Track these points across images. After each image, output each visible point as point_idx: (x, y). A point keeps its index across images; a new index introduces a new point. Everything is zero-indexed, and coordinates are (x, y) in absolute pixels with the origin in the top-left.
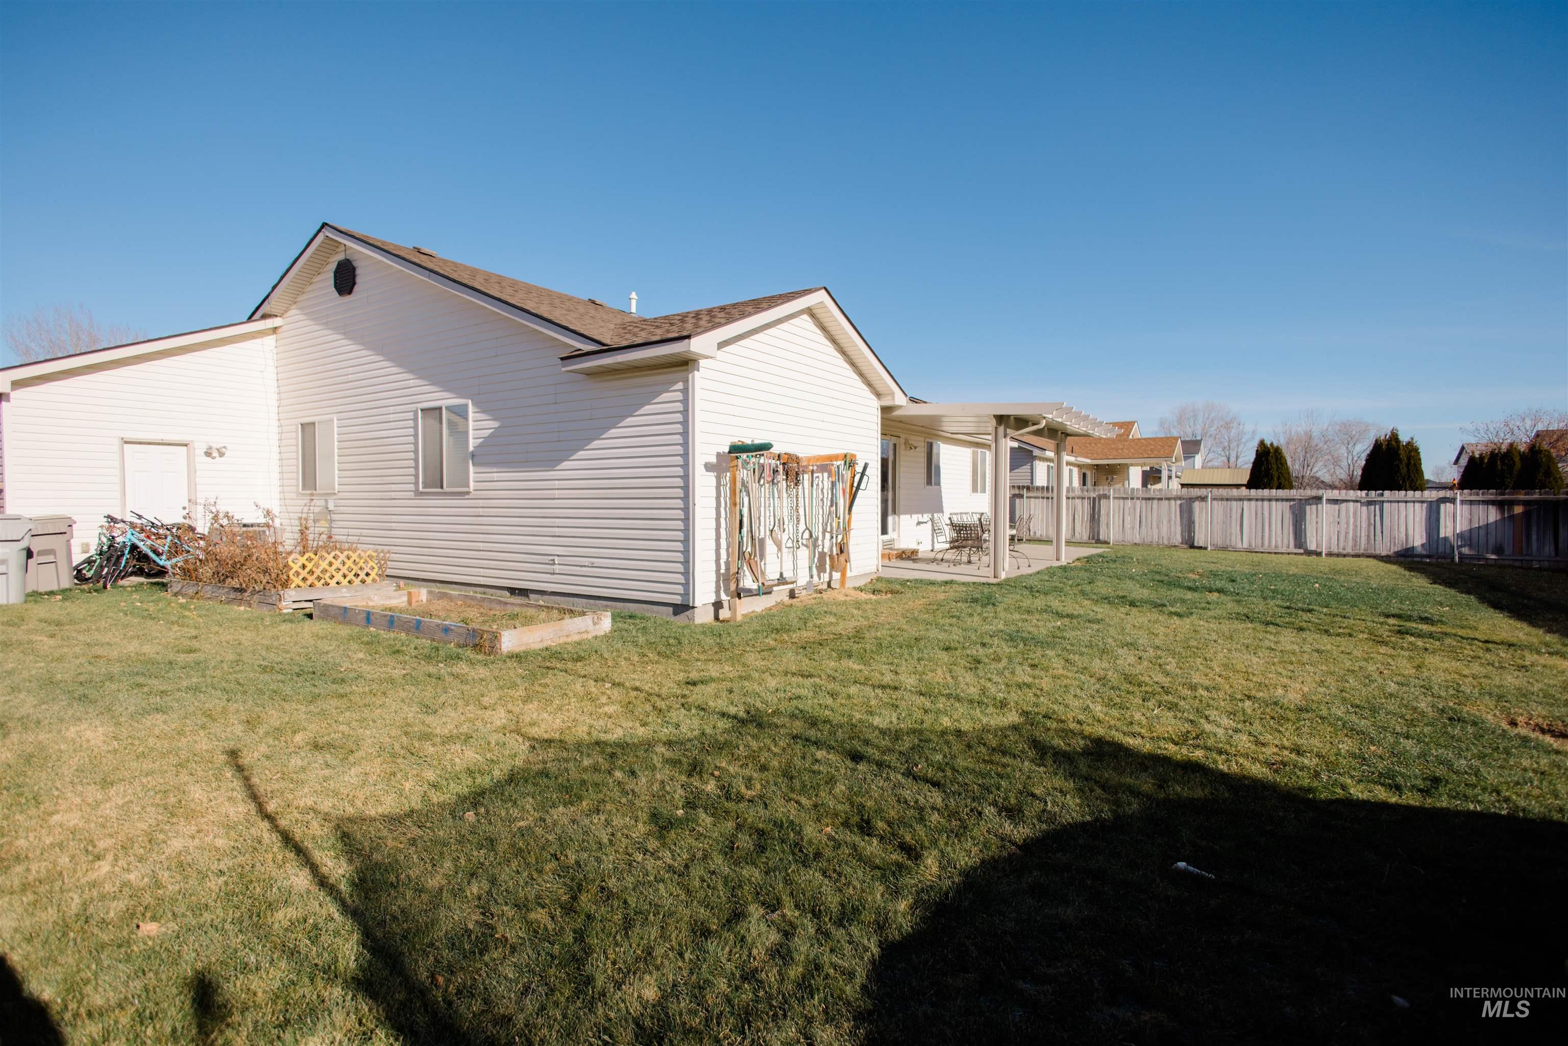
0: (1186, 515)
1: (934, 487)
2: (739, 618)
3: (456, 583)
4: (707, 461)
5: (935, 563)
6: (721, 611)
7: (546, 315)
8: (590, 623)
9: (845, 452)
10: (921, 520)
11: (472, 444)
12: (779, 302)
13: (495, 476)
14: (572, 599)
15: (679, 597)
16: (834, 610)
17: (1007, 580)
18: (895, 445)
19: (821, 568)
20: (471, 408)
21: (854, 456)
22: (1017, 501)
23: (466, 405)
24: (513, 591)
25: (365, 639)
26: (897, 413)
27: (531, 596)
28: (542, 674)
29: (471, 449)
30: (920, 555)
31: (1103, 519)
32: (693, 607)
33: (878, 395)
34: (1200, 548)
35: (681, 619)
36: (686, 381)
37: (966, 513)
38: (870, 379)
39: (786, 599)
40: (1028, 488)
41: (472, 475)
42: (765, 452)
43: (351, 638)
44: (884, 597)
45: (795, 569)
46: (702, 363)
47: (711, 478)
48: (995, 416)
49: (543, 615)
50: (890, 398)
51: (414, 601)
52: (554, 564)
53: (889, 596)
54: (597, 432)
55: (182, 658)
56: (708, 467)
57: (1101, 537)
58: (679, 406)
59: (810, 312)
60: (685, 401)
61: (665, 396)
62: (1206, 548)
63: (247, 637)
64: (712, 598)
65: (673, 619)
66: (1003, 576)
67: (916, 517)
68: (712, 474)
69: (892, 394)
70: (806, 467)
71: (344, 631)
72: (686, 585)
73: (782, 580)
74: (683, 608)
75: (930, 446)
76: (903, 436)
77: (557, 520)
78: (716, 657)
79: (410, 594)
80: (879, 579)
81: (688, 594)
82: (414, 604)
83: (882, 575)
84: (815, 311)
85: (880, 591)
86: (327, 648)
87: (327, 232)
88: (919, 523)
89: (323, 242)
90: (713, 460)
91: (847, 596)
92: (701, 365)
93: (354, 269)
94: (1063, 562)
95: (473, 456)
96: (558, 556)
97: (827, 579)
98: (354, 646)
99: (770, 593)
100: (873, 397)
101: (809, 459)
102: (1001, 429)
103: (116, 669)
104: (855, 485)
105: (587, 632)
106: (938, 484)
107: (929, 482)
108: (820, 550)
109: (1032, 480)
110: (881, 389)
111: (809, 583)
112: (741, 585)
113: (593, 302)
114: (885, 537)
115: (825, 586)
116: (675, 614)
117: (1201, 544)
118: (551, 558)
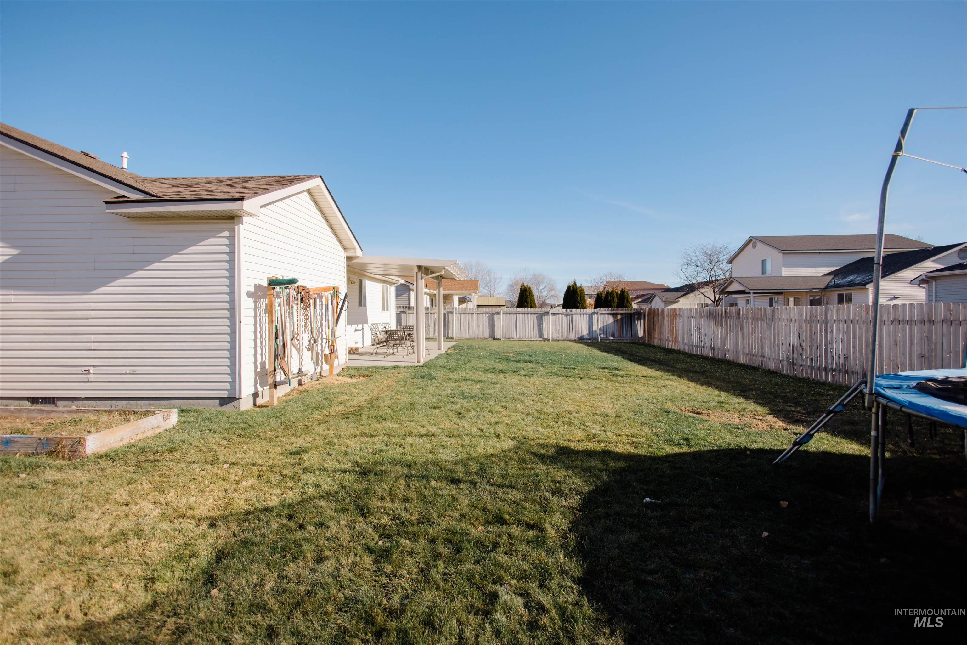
0: (491, 323)
1: (363, 307)
2: (276, 403)
4: (249, 290)
6: (257, 399)
8: (162, 420)
9: (334, 285)
10: (357, 328)
15: (226, 392)
16: (346, 390)
21: (335, 288)
22: (403, 315)
24: (34, 400)
26: (357, 261)
27: (59, 403)
30: (360, 351)
31: (450, 325)
32: (240, 398)
33: (345, 249)
34: (498, 339)
35: (228, 408)
36: (232, 231)
37: (379, 324)
38: (341, 238)
39: (296, 387)
40: (409, 308)
42: (290, 286)
44: (359, 380)
46: (246, 219)
47: (251, 302)
49: (104, 418)
50: (353, 251)
52: (90, 374)
53: (362, 378)
54: (141, 265)
56: (249, 294)
57: (449, 336)
58: (225, 249)
59: (309, 192)
60: (231, 246)
61: (211, 241)
62: (500, 340)
64: (252, 391)
66: (422, 361)
67: (354, 327)
68: (252, 299)
69: (355, 249)
70: (313, 295)
72: (233, 382)
73: (299, 374)
74: (229, 400)
75: (361, 282)
77: (92, 336)
78: (285, 434)
80: (348, 368)
81: (235, 389)
83: (349, 365)
84: (312, 191)
85: (354, 376)
88: (356, 330)
90: (252, 289)
91: (338, 380)
92: (244, 220)
94: (444, 350)
96: (93, 366)
97: (319, 371)
100: (343, 250)
101: (314, 290)
102: (420, 274)
104: (340, 306)
105: (158, 427)
106: (365, 306)
107: (361, 305)
109: (409, 303)
110: (347, 245)
112: (278, 379)
115: (321, 375)
116: (221, 405)
117: (498, 337)
118: (87, 369)
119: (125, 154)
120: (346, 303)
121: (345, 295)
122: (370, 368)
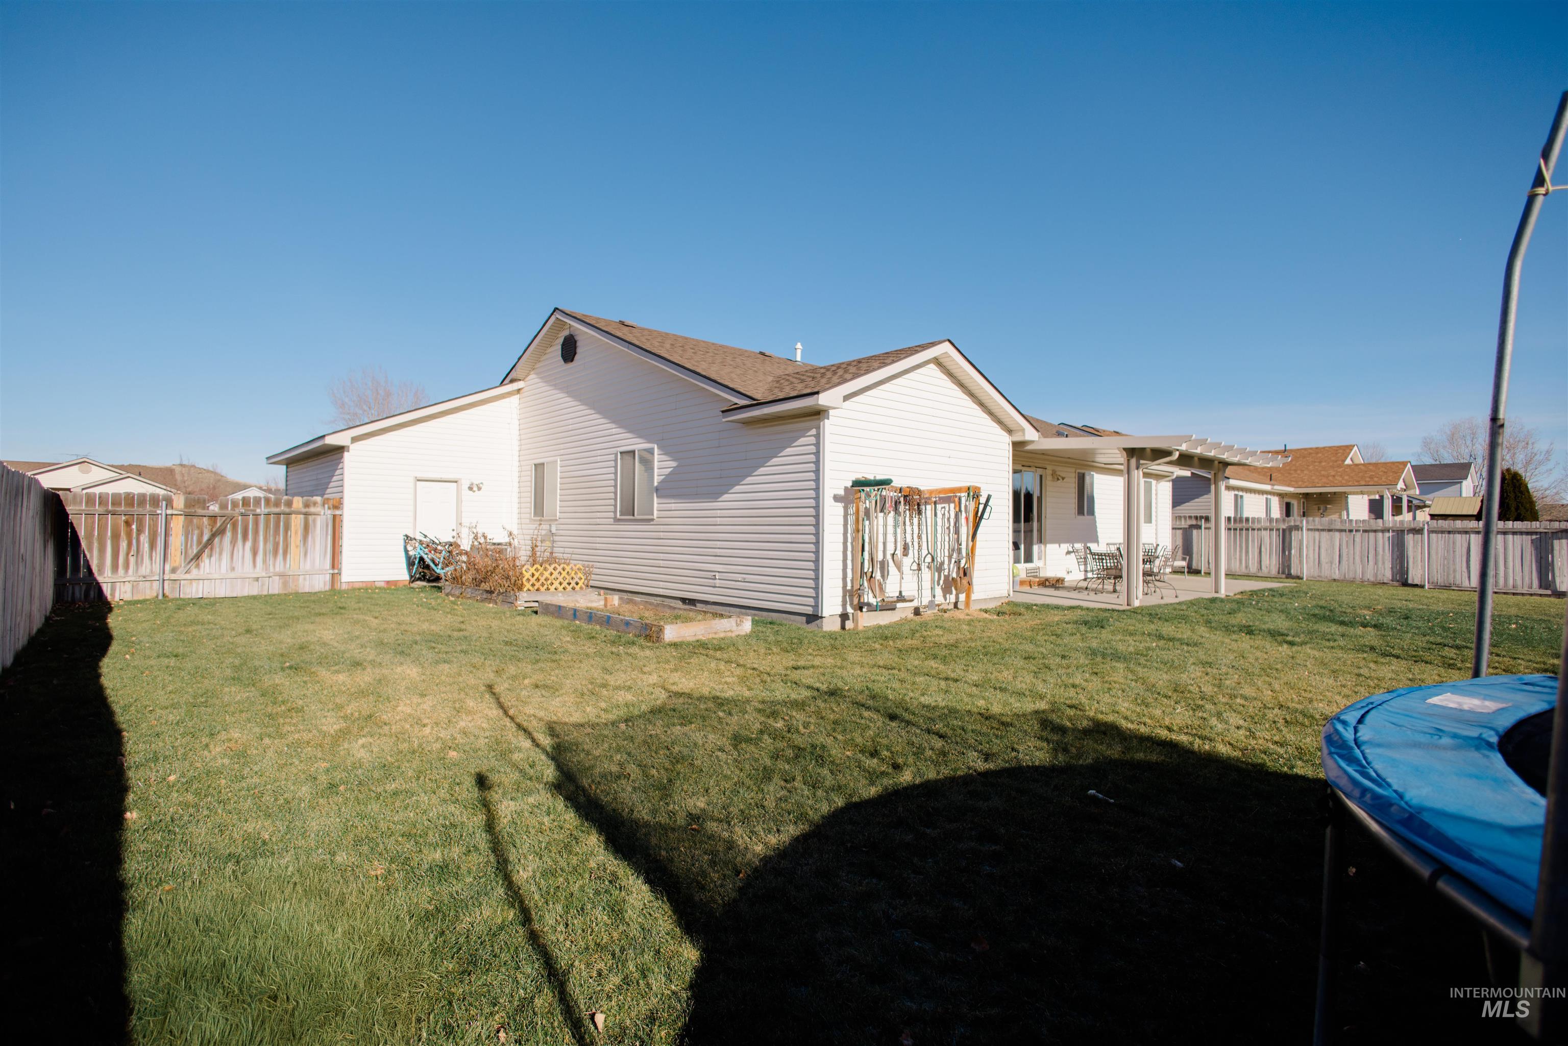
0: (1397, 550)
1: (1086, 518)
2: (860, 628)
3: (642, 593)
4: (836, 493)
5: (1077, 591)
6: (847, 622)
8: (734, 625)
9: (968, 484)
10: (1071, 549)
11: (656, 481)
12: (903, 356)
13: (673, 506)
14: (728, 608)
15: (810, 608)
17: (1141, 608)
18: (1041, 476)
19: (946, 591)
20: (656, 451)
21: (979, 488)
22: (1195, 532)
23: (653, 449)
24: (684, 600)
25: (572, 628)
27: (698, 605)
28: (689, 657)
29: (656, 484)
30: (1066, 584)
31: (1295, 552)
32: (822, 617)
33: (1010, 431)
34: (1416, 586)
35: (812, 627)
36: (818, 428)
38: (998, 416)
39: (911, 616)
40: (1206, 518)
41: (656, 505)
42: (887, 487)
43: (563, 627)
44: (1004, 617)
45: (920, 589)
46: (831, 412)
47: (839, 508)
48: (1124, 449)
49: (700, 617)
50: (1020, 433)
51: (608, 604)
52: (715, 579)
53: (1012, 617)
54: (750, 470)
55: (455, 634)
56: (837, 498)
57: (1293, 572)
58: (813, 449)
59: (937, 361)
60: (817, 445)
61: (802, 441)
62: (1422, 587)
63: (495, 624)
64: (839, 611)
65: (805, 626)
66: (1137, 603)
67: (1065, 547)
68: (839, 504)
69: (1023, 430)
70: (929, 498)
71: (558, 623)
72: (816, 598)
73: (901, 598)
74: (814, 618)
75: (1081, 477)
76: (1050, 468)
77: (718, 542)
79: (606, 599)
80: (1008, 603)
81: (818, 606)
82: (609, 607)
83: (1013, 600)
84: (941, 360)
85: (1005, 613)
86: (547, 633)
87: (558, 315)
88: (1068, 553)
89: (554, 323)
90: (841, 492)
91: (973, 615)
92: (830, 414)
93: (575, 342)
94: (1223, 593)
95: (657, 490)
96: (719, 572)
97: (953, 600)
98: (564, 632)
99: (894, 609)
100: (1004, 433)
101: (931, 492)
102: (1133, 461)
103: (418, 638)
104: (981, 509)
105: (731, 631)
106: (1091, 512)
107: (1081, 511)
108: (946, 573)
110: (1012, 426)
111: (931, 602)
112: (862, 601)
114: (1029, 565)
115: (951, 606)
116: (808, 622)
117: (1416, 582)
118: (714, 574)
119: (799, 346)
120: (988, 509)
121: (986, 496)
122: (1036, 605)
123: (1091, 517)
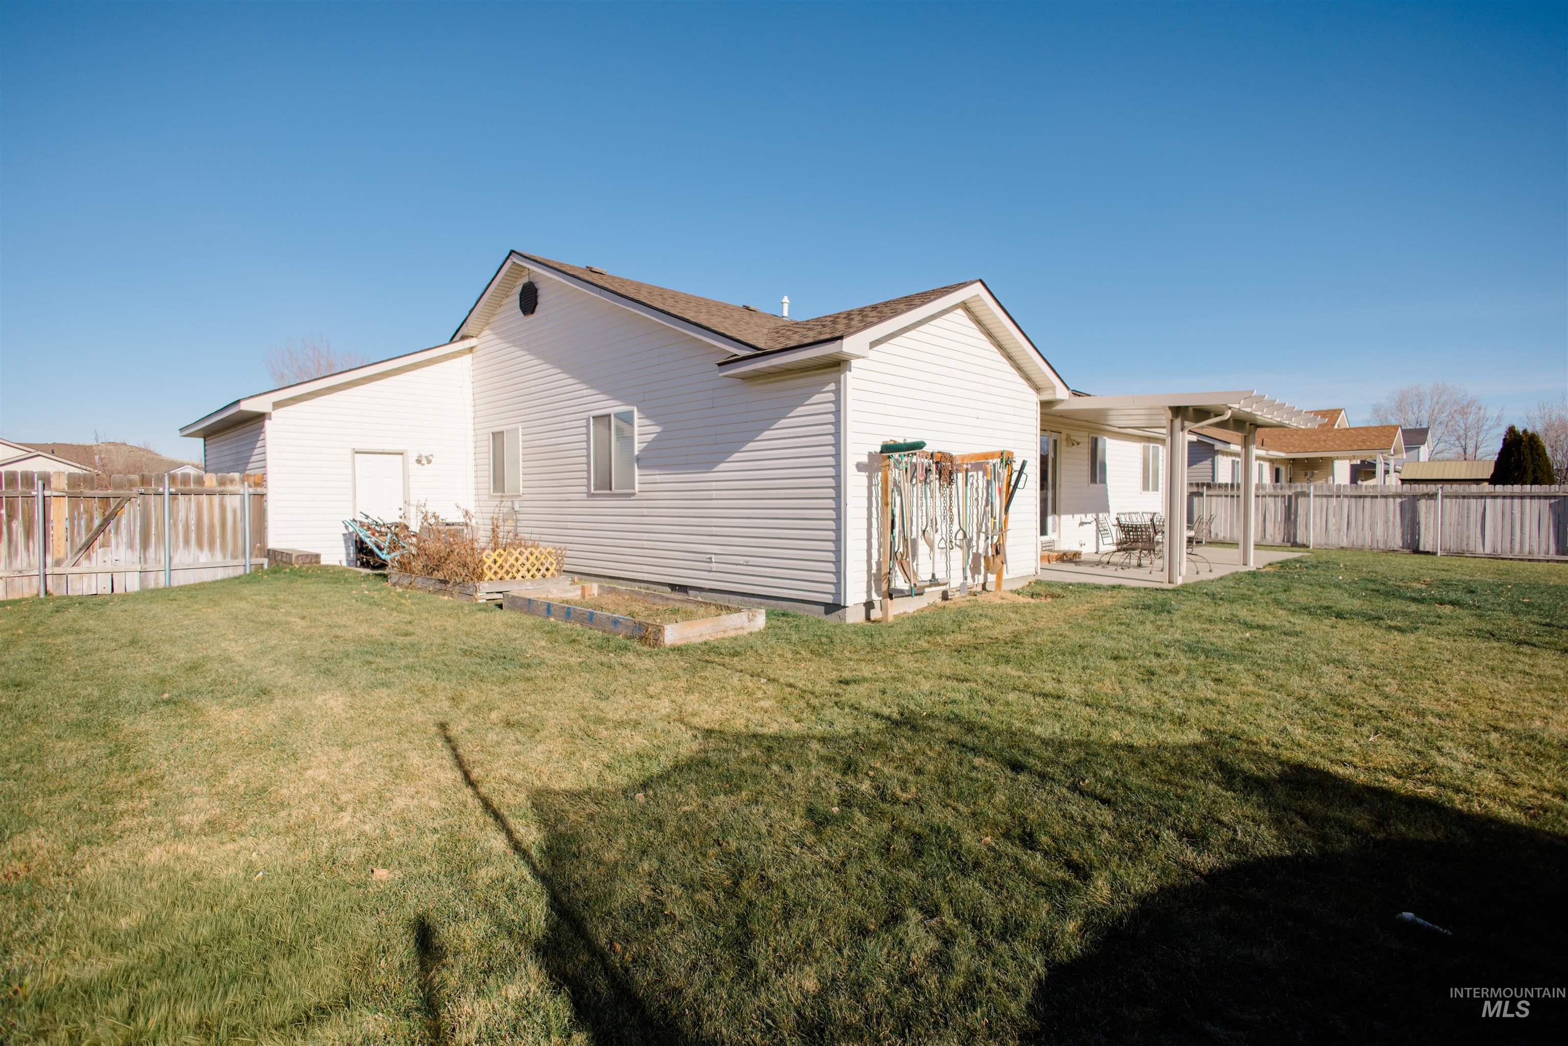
0: (1408, 516)
1: (1099, 485)
2: (891, 619)
3: (623, 579)
4: (859, 461)
5: (1100, 567)
6: (872, 611)
7: (705, 323)
8: (746, 620)
9: (1001, 449)
10: (1084, 520)
11: (637, 449)
12: (933, 297)
13: (658, 478)
14: (727, 596)
15: (830, 596)
16: (990, 611)
17: (1185, 587)
18: (1055, 441)
19: (975, 570)
20: (636, 414)
21: (1012, 453)
22: (1196, 499)
23: (632, 412)
24: (674, 587)
25: (546, 628)
26: (1058, 407)
27: (691, 592)
28: (702, 667)
29: (636, 453)
30: (1083, 558)
31: (1301, 520)
32: (845, 607)
33: (1038, 389)
34: (1427, 553)
35: (832, 619)
36: (838, 382)
37: (1135, 513)
38: (1028, 373)
39: (939, 601)
40: (1209, 486)
41: (637, 477)
42: (917, 451)
43: (535, 627)
44: (1044, 601)
45: (948, 569)
46: (854, 363)
47: (863, 478)
48: (1171, 408)
49: (702, 611)
50: (1051, 391)
51: (587, 594)
52: (711, 562)
53: (1049, 600)
54: (751, 435)
55: (400, 640)
56: (860, 467)
57: (1299, 540)
58: (831, 407)
59: (965, 306)
60: (837, 402)
61: (817, 398)
62: (1434, 554)
63: (450, 623)
64: (864, 598)
65: (824, 617)
66: (1179, 581)
67: (1079, 517)
68: (863, 474)
69: (1053, 388)
70: (960, 465)
71: (528, 620)
72: (838, 584)
73: (934, 582)
74: (835, 607)
75: (1095, 442)
76: (1064, 432)
77: (714, 520)
78: (869, 657)
79: (583, 588)
80: (1038, 582)
81: (840, 594)
82: (587, 598)
83: (1041, 578)
84: (969, 305)
85: (1039, 595)
86: (515, 636)
87: (514, 259)
88: (1082, 524)
89: (510, 268)
90: (865, 459)
91: (1003, 599)
92: (853, 365)
93: (536, 290)
94: (1252, 566)
95: (638, 459)
96: (715, 554)
97: (982, 581)
98: (537, 635)
99: (922, 594)
100: (1032, 391)
101: (963, 458)
102: (1178, 422)
103: (351, 648)
104: (1013, 483)
105: (742, 628)
106: (1104, 481)
107: (1093, 480)
108: (975, 551)
109: (1213, 477)
110: (1040, 382)
111: (963, 584)
112: (893, 586)
113: (747, 308)
114: (1044, 538)
115: (979, 589)
116: (827, 613)
117: (1428, 548)
118: (709, 556)
119: (786, 299)
120: (1023, 477)
121: (1021, 463)
122: (1070, 584)
123: (1102, 485)
